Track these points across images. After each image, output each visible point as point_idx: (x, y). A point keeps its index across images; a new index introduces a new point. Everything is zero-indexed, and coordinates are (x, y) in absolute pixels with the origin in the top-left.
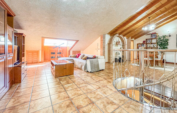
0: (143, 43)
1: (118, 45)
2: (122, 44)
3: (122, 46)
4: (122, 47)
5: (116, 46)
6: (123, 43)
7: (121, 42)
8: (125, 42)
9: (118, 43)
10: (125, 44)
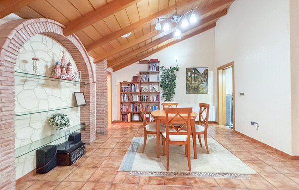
0: (133, 80)
1: (62, 83)
2: (78, 80)
3: (78, 85)
4: (79, 90)
5: (43, 85)
6: (85, 76)
7: (74, 68)
8: (90, 73)
9: (59, 71)
10: (91, 79)
